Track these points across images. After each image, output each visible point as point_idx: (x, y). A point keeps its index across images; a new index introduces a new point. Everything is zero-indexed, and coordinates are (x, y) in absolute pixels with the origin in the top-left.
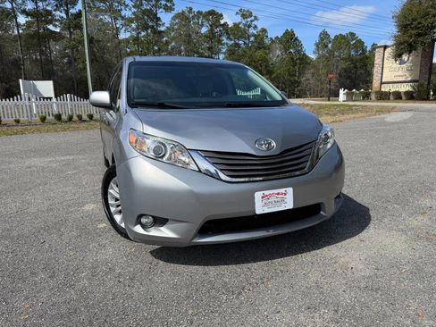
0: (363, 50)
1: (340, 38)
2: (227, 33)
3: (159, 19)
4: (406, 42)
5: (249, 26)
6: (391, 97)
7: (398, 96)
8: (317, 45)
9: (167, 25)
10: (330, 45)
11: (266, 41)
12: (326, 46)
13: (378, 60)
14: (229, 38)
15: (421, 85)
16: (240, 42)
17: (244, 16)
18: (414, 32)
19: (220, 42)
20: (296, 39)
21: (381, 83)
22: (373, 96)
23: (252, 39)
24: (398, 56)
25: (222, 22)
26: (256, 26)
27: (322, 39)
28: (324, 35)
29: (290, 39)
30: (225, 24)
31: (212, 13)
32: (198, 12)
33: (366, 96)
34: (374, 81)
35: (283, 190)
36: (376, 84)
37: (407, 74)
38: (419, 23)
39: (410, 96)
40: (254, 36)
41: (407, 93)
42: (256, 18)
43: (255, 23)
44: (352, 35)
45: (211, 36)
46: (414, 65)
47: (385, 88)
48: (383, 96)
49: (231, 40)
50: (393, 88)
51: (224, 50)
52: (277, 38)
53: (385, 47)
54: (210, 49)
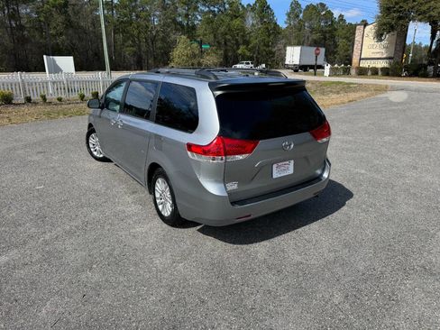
0: (332, 22)
1: (310, 8)
4: (389, 23)
6: (369, 73)
7: (375, 72)
8: (289, 15)
10: (301, 15)
11: (240, 9)
12: (298, 16)
13: (358, 38)
15: (397, 63)
16: (216, 9)
18: (396, 15)
19: (196, 8)
20: (268, 7)
21: (360, 59)
22: (353, 72)
23: (227, 6)
27: (293, 9)
28: (296, 6)
29: (262, 7)
33: (347, 72)
34: (354, 57)
36: (355, 60)
37: (384, 51)
39: (387, 73)
40: (230, 3)
41: (382, 69)
44: (322, 5)
46: (390, 43)
47: (364, 64)
48: (362, 72)
50: (372, 64)
52: (249, 5)
53: (365, 24)
54: (187, 15)
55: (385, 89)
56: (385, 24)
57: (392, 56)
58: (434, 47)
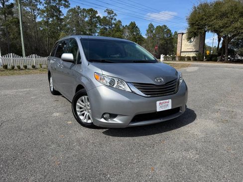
0: (171, 35)
1: (159, 28)
2: (100, 22)
3: (60, 12)
5: (112, 19)
6: (186, 59)
7: (189, 59)
8: (147, 31)
9: (65, 15)
10: (154, 31)
11: (121, 27)
12: (152, 32)
13: (179, 40)
14: (100, 25)
15: (200, 54)
16: (107, 27)
17: (109, 13)
18: (197, 27)
19: (96, 26)
20: (137, 27)
21: (181, 52)
22: (177, 59)
23: (113, 26)
24: (189, 39)
25: (97, 15)
26: (115, 19)
27: (150, 28)
28: (151, 26)
29: (133, 27)
30: (99, 17)
31: (91, 10)
32: (84, 9)
33: (174, 59)
34: (178, 51)
35: (167, 101)
36: (178, 52)
37: (193, 48)
38: (199, 23)
39: (195, 59)
40: (114, 24)
41: (193, 57)
42: (115, 15)
43: (115, 17)
44: (165, 26)
45: (90, 23)
46: (196, 43)
47: (183, 55)
48: (182, 59)
49: (102, 26)
50: (187, 55)
51: (98, 31)
52: (126, 26)
53: (183, 34)
54: (90, 30)
55: (188, 66)
56: (191, 32)
57: (198, 50)
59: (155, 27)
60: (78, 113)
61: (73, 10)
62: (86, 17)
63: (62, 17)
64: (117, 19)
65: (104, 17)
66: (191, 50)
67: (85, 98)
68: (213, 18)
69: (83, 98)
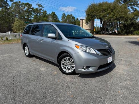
0: (75, 20)
1: (68, 16)
2: (34, 11)
3: (7, 4)
4: (89, 19)
5: (41, 10)
8: (62, 17)
9: (10, 6)
10: (66, 18)
11: (47, 15)
12: (65, 18)
13: (81, 23)
14: (34, 13)
15: (92, 30)
16: (38, 14)
17: (39, 6)
18: (91, 16)
19: (31, 14)
20: (56, 15)
23: (42, 14)
24: (87, 22)
25: (32, 7)
26: (43, 10)
27: (63, 16)
28: (64, 15)
29: (54, 15)
31: (28, 4)
32: (23, 3)
35: (111, 57)
37: (89, 27)
38: (92, 14)
40: (43, 13)
42: (43, 7)
43: (43, 9)
44: (72, 15)
45: (27, 11)
46: (90, 25)
51: (33, 17)
52: (50, 14)
53: (83, 20)
54: (28, 16)
57: (91, 28)
58: (101, 27)
59: (66, 15)
60: (62, 67)
61: (16, 3)
62: (25, 8)
63: (8, 7)
64: (44, 10)
65: (36, 8)
66: (88, 29)
67: (67, 59)
68: (99, 12)
69: (65, 58)
